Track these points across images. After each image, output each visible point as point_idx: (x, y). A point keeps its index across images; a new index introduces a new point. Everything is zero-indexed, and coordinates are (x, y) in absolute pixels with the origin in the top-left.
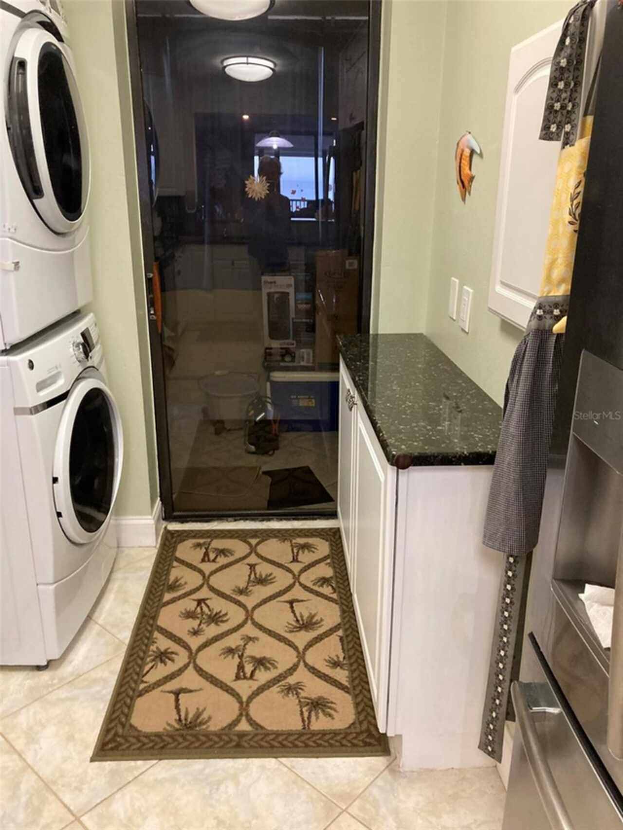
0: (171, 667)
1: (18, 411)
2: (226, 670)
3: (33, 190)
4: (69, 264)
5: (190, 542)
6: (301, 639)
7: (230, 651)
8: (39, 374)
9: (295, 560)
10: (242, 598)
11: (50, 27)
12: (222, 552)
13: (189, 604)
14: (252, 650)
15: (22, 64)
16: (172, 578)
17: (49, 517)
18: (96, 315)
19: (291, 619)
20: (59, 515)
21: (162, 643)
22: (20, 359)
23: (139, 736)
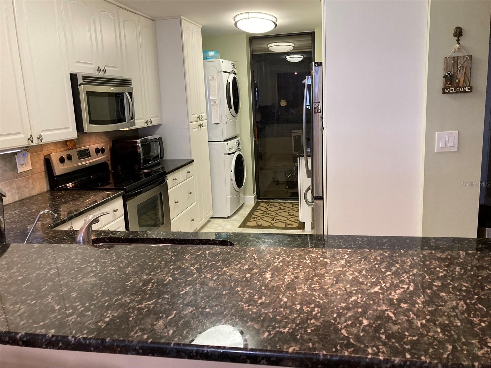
0: (256, 219)
1: (225, 154)
2: (270, 220)
3: (230, 107)
4: (235, 124)
5: (264, 203)
6: (289, 217)
7: (271, 218)
8: (229, 147)
9: (293, 206)
10: (276, 212)
11: (235, 73)
12: (273, 205)
13: (262, 212)
14: (276, 218)
15: (229, 83)
16: (258, 208)
17: (230, 180)
18: (241, 138)
19: (288, 214)
20: (232, 180)
21: (254, 216)
22: (226, 143)
23: (248, 226)
